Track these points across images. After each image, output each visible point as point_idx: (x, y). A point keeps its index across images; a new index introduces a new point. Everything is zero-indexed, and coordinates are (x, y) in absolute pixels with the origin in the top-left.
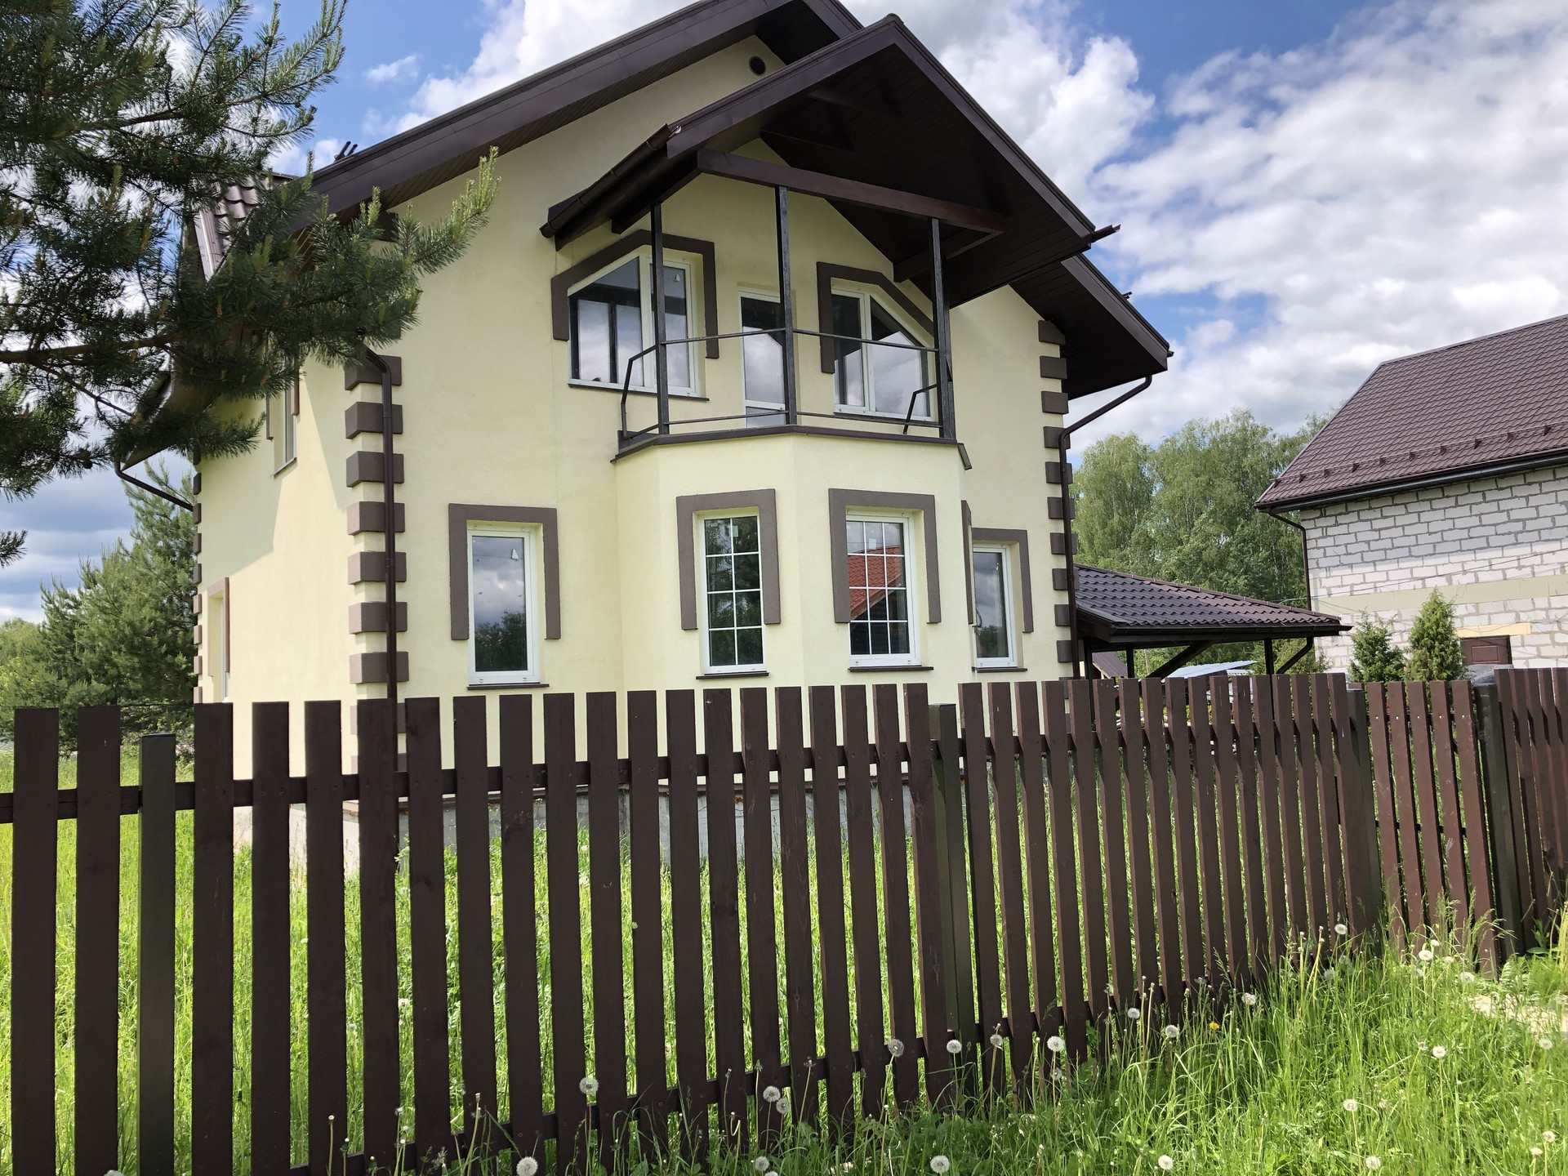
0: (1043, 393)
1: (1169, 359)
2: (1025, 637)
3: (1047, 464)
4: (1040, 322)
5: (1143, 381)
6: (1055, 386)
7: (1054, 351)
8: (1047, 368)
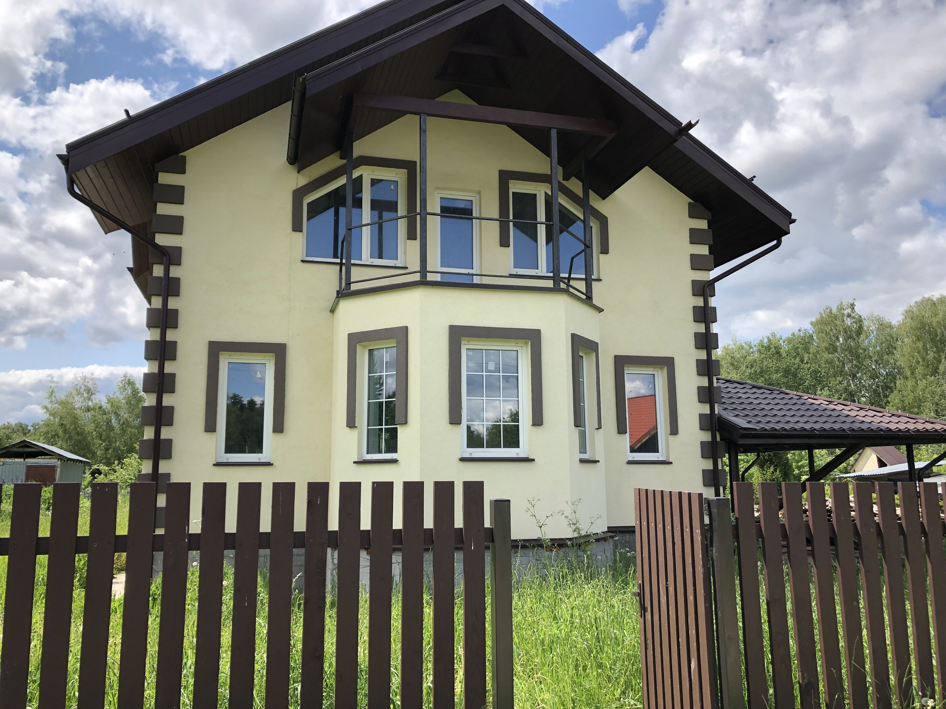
0: (691, 255)
1: (791, 226)
2: (672, 438)
3: (694, 308)
4: (690, 204)
5: (775, 242)
6: (704, 250)
7: (703, 224)
8: (695, 237)
